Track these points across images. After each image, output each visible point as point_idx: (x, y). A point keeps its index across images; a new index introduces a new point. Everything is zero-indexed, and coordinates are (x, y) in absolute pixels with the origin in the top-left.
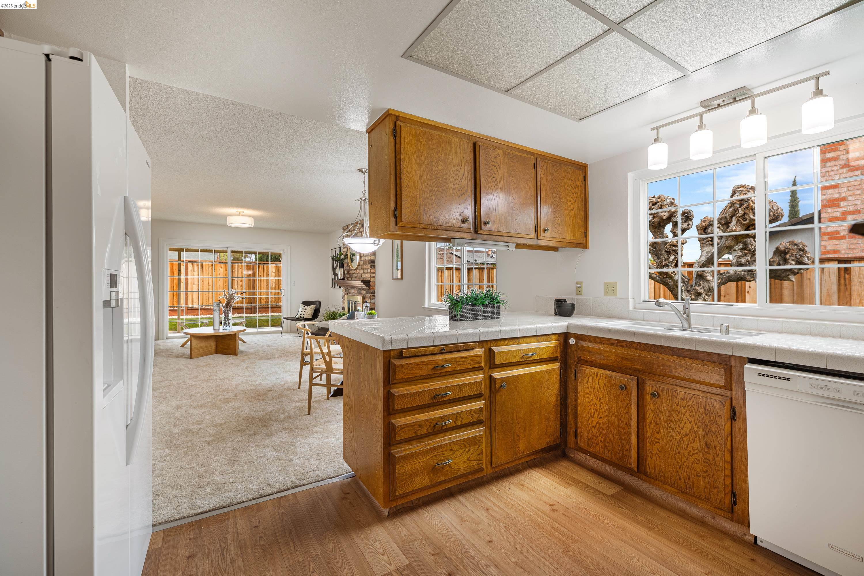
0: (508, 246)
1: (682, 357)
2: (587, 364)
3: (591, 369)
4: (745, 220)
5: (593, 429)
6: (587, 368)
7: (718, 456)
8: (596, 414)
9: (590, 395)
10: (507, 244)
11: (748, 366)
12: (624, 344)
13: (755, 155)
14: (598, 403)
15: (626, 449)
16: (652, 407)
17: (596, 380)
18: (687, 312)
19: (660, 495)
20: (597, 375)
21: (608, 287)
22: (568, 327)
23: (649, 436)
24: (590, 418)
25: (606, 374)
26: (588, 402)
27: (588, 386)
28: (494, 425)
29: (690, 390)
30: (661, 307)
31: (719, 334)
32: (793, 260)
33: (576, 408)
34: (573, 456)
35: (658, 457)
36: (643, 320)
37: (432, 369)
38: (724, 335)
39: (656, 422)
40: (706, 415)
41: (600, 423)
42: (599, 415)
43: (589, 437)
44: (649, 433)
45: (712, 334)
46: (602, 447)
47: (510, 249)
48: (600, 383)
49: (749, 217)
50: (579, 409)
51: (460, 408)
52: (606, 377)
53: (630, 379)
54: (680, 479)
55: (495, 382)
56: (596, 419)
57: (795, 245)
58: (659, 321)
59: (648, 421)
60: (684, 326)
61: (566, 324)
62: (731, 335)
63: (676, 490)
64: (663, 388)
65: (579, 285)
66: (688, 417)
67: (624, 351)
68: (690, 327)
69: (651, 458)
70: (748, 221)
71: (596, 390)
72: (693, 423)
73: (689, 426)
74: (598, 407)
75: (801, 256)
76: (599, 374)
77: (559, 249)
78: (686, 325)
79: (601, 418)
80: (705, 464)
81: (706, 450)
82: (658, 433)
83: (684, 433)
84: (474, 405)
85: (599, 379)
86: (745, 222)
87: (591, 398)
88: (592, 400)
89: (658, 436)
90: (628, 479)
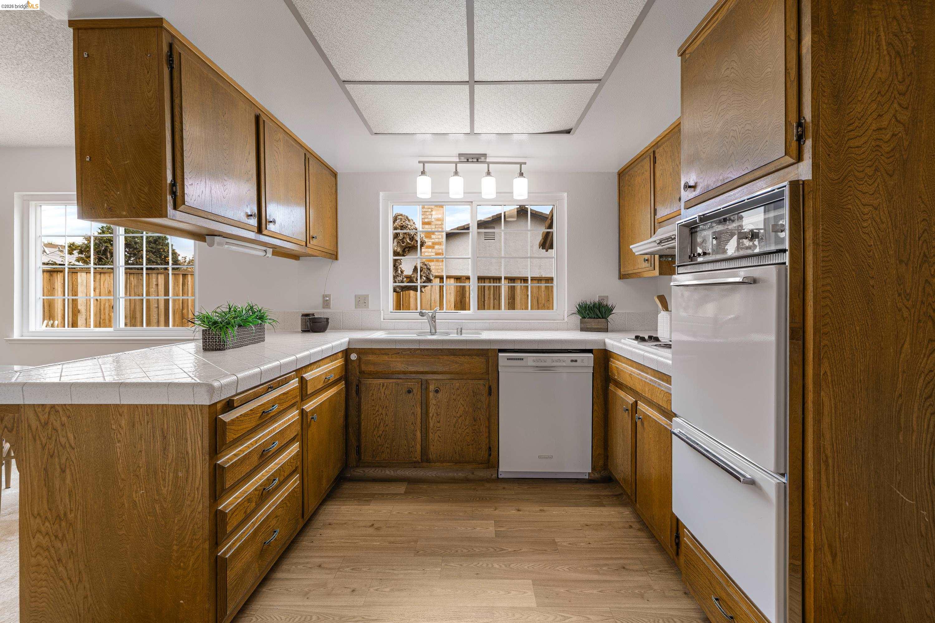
0: (265, 251)
1: (456, 355)
2: (371, 377)
3: (376, 381)
4: (403, 242)
5: (379, 439)
6: (372, 381)
7: (481, 425)
8: (382, 423)
9: (376, 407)
10: (264, 248)
11: (500, 354)
12: (408, 352)
13: (472, 202)
14: (384, 413)
15: (411, 446)
16: (434, 402)
17: (382, 391)
18: (434, 319)
19: (435, 474)
20: (383, 386)
21: (360, 299)
22: (349, 342)
23: (432, 427)
24: (375, 429)
25: (393, 383)
26: (374, 414)
27: (373, 398)
28: (306, 468)
29: (462, 380)
30: (423, 316)
31: (456, 335)
32: (424, 276)
33: (359, 424)
34: (349, 475)
35: (439, 443)
36: (394, 330)
37: (260, 416)
38: (459, 335)
39: (437, 413)
40: (474, 396)
41: (386, 431)
42: (385, 423)
43: (374, 448)
44: (431, 425)
45: (451, 335)
46: (388, 452)
47: (267, 255)
48: (386, 393)
49: (407, 241)
50: (363, 424)
51: (281, 459)
52: (392, 385)
53: (415, 382)
54: (456, 453)
55: (307, 416)
56: (382, 428)
57: (426, 265)
58: (408, 329)
59: (431, 415)
60: (432, 332)
61: (347, 339)
62: (463, 335)
63: (451, 464)
64: (443, 384)
65: (328, 299)
66: (462, 402)
67: (410, 358)
68: (436, 332)
69: (433, 446)
70: (405, 244)
71: (382, 400)
72: (465, 406)
73: (462, 408)
74: (384, 416)
75: (428, 273)
76: (385, 384)
77: (300, 258)
78: (433, 331)
79: (387, 425)
80: (473, 434)
81: (474, 423)
82: (439, 422)
83: (459, 416)
84: (291, 451)
85: (385, 389)
86: (403, 245)
87: (377, 410)
88: (378, 411)
89: (438, 425)
90: (407, 473)
